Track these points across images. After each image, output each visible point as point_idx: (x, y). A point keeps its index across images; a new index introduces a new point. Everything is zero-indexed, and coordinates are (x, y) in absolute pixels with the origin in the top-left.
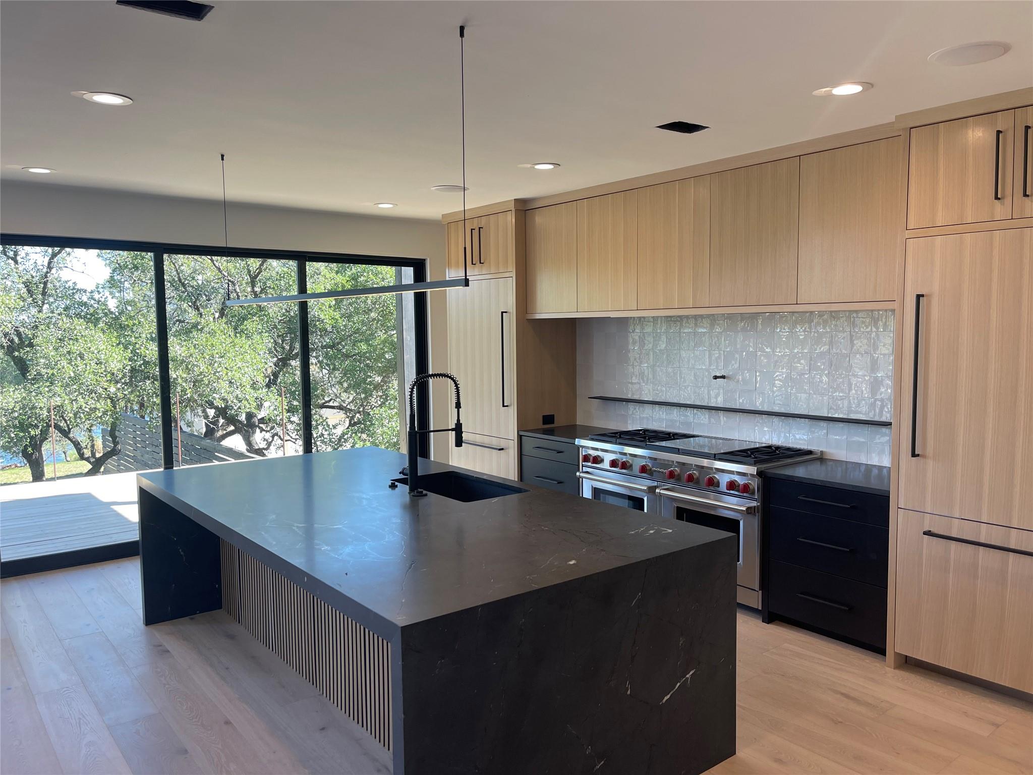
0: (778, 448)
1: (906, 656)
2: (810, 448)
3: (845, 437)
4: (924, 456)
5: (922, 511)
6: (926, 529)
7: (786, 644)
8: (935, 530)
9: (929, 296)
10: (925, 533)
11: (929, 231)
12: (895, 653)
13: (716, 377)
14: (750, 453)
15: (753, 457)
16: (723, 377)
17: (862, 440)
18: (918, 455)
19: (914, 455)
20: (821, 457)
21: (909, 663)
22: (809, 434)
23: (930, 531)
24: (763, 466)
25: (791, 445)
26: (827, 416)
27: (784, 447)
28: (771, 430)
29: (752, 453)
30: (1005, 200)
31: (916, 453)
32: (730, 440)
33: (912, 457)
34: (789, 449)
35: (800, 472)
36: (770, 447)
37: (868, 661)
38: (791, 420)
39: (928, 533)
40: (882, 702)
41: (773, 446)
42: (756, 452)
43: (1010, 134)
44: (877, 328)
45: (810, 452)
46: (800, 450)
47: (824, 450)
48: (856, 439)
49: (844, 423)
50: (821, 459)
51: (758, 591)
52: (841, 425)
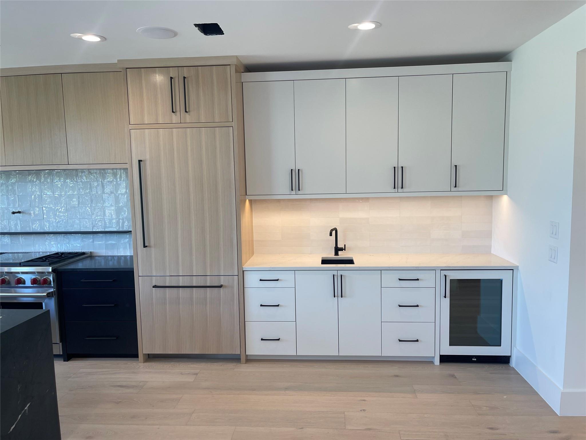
0: (63, 253)
1: (149, 354)
2: (83, 251)
3: (104, 242)
4: (150, 246)
5: (151, 275)
6: (154, 285)
7: (81, 370)
8: (158, 284)
9: (145, 161)
10: (154, 287)
11: (141, 126)
12: (143, 354)
13: (14, 213)
14: (45, 259)
15: (48, 261)
16: (19, 212)
17: (114, 242)
18: (147, 246)
19: (145, 246)
20: (90, 256)
21: (151, 358)
22: (82, 242)
23: (156, 285)
24: (56, 266)
25: (71, 251)
26: (92, 231)
27: (66, 253)
28: (56, 243)
29: (46, 259)
30: (177, 113)
31: (146, 245)
32: (28, 253)
33: (144, 247)
34: (70, 253)
35: (80, 266)
36: (57, 253)
37: (129, 364)
38: (69, 236)
39: (155, 287)
40: (140, 382)
41: (59, 253)
42: (49, 257)
43: (177, 80)
44: (117, 179)
45: (84, 253)
46: (77, 253)
47: (92, 251)
48: (110, 242)
49: (103, 234)
50: (91, 256)
51: (59, 344)
52: (101, 235)
